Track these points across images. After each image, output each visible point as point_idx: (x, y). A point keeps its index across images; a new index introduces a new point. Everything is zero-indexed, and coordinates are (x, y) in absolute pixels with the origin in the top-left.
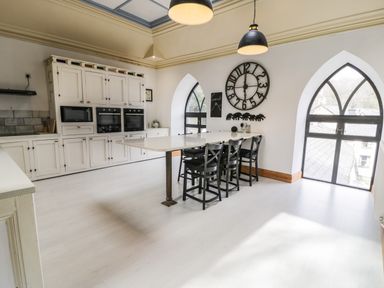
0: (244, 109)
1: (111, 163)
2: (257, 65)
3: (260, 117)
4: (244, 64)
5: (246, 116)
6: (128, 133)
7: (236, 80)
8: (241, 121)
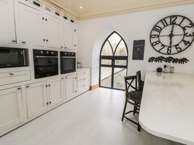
0: (168, 54)
1: (50, 107)
2: (184, 18)
3: (184, 60)
4: (171, 17)
5: (169, 60)
6: (64, 75)
7: (161, 29)
8: (164, 63)
